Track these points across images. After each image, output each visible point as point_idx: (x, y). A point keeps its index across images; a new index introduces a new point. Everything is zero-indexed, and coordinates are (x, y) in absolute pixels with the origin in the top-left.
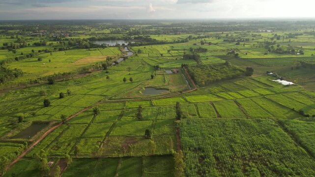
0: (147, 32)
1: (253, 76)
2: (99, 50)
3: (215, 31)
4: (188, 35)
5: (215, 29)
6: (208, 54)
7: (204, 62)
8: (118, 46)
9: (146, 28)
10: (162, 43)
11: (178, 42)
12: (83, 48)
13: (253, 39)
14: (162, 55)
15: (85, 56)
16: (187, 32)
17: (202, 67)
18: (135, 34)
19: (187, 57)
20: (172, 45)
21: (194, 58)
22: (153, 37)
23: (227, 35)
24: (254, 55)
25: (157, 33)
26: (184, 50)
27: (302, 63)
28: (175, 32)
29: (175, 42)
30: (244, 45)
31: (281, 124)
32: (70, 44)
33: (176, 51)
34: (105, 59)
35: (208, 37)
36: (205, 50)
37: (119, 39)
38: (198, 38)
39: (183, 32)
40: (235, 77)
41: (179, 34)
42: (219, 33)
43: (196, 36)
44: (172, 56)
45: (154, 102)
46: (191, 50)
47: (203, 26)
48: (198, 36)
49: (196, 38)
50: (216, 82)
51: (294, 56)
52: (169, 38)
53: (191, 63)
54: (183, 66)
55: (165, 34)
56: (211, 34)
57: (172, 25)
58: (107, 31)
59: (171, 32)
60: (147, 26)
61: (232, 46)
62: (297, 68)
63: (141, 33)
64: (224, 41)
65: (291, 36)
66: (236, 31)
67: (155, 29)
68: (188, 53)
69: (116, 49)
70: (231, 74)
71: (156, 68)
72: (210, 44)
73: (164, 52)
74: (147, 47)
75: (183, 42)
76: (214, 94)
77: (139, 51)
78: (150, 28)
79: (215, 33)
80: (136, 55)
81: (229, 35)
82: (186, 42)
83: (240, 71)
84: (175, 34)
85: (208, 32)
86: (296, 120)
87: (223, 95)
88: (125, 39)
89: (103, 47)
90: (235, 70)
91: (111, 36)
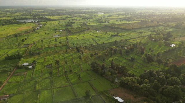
0: (44, 15)
1: (89, 30)
2: (23, 24)
3: (79, 14)
4: (66, 16)
5: (79, 13)
6: (75, 24)
7: (74, 27)
8: (32, 22)
10: (54, 20)
11: (62, 20)
12: (14, 24)
13: (94, 18)
14: (56, 25)
15: (19, 27)
16: (65, 15)
17: (73, 28)
18: (37, 16)
19: (67, 25)
20: (59, 21)
21: (70, 26)
22: (47, 17)
23: (84, 16)
24: (92, 24)
25: (49, 15)
26: (65, 23)
28: (59, 14)
29: (60, 20)
30: (90, 20)
32: (5, 22)
33: (62, 24)
34: (31, 28)
35: (76, 17)
36: (74, 23)
37: (30, 19)
38: (71, 17)
39: (63, 14)
40: (84, 31)
41: (61, 15)
42: (80, 15)
43: (70, 17)
44: (61, 25)
45: (59, 38)
46: (68, 23)
47: (73, 11)
48: (71, 16)
49: (70, 18)
50: (78, 32)
51: (105, 24)
52: (56, 17)
53: (69, 27)
54: (66, 28)
55: (54, 15)
56: (77, 15)
57: (56, 10)
58: (19, 14)
59: (57, 14)
60: (41, 11)
61: (85, 20)
63: (41, 15)
64: (83, 18)
65: (110, 16)
66: (88, 14)
67: (48, 12)
68: (67, 24)
69: (32, 24)
70: (82, 30)
71: (56, 29)
72: (76, 20)
73: (57, 24)
74: (47, 22)
75: (64, 19)
76: (77, 35)
77: (45, 24)
78: (44, 12)
79: (79, 15)
80: (45, 26)
81: (85, 16)
83: (86, 29)
84: (59, 16)
85: (75, 14)
86: (96, 38)
88: (34, 19)
89: (25, 23)
90: (84, 28)
91: (23, 17)
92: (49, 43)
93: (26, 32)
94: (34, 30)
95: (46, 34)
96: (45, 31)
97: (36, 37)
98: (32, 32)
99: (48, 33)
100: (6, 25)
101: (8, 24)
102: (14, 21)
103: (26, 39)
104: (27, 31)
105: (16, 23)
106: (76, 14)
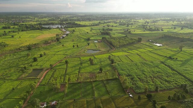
0: (73, 20)
1: (142, 42)
2: (47, 30)
3: (113, 19)
4: (98, 22)
6: (113, 32)
7: (113, 36)
8: (58, 28)
9: (70, 17)
10: (85, 26)
11: (94, 25)
12: (37, 30)
13: (135, 24)
14: (88, 33)
15: (41, 34)
16: (97, 20)
17: (114, 38)
18: (65, 21)
19: (103, 34)
20: (91, 27)
21: (108, 34)
22: (76, 22)
23: (120, 21)
24: (138, 32)
25: (78, 20)
26: (100, 30)
27: (165, 35)
28: (89, 20)
29: (92, 26)
30: (131, 26)
31: (162, 63)
32: (27, 27)
33: (95, 31)
34: (55, 36)
35: (110, 22)
36: (111, 30)
37: (56, 24)
38: (104, 23)
39: (94, 20)
40: (133, 43)
41: (92, 21)
42: (115, 20)
43: (103, 22)
44: (94, 33)
45: (96, 56)
46: (103, 30)
47: (104, 16)
48: (104, 22)
49: (103, 23)
50: (124, 46)
51: (159, 32)
52: (87, 23)
53: (107, 37)
54: (103, 38)
55: (84, 21)
56: (111, 21)
57: (86, 16)
58: (46, 19)
59: (87, 20)
61: (125, 27)
62: (162, 38)
63: (69, 20)
64: (120, 24)
65: (154, 22)
66: (124, 19)
67: (76, 18)
69: (58, 30)
70: (131, 41)
71: (89, 39)
72: (112, 26)
73: (89, 31)
74: (76, 28)
75: (96, 25)
76: (125, 51)
77: (74, 31)
78: (73, 17)
79: (113, 20)
80: (73, 33)
81: (121, 21)
82: (98, 25)
83: (135, 40)
84: (90, 21)
85: (108, 20)
86: (169, 61)
87: (130, 51)
88: (61, 24)
89: (49, 28)
90: (132, 39)
91: (50, 22)
92: (80, 68)
93: (46, 42)
94: (58, 40)
95: (74, 46)
96: (73, 41)
97: (59, 53)
98: (54, 43)
99: (77, 46)
100: (26, 31)
101: (29, 30)
102: (36, 27)
103: (41, 56)
104: (48, 41)
105: (39, 29)
106: (110, 19)
